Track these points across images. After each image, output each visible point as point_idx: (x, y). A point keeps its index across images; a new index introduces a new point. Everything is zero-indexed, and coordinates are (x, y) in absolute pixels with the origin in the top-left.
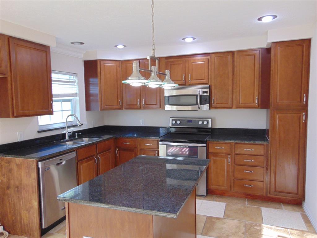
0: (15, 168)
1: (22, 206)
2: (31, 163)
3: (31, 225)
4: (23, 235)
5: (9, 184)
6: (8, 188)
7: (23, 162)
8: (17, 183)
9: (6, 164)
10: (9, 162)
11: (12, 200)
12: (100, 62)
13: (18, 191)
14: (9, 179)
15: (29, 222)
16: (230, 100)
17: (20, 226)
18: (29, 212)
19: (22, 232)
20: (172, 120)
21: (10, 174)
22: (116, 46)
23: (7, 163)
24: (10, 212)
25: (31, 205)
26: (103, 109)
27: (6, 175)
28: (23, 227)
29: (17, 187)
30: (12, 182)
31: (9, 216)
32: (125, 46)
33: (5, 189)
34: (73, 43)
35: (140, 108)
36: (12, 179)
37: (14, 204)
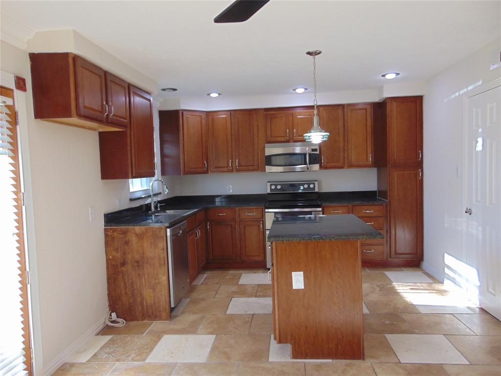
0: (133, 239)
1: (144, 283)
2: (158, 231)
3: (156, 304)
4: (145, 319)
5: (124, 260)
6: (123, 264)
7: (146, 230)
8: (137, 257)
9: (121, 236)
10: (125, 233)
11: (130, 278)
12: (182, 113)
13: (138, 266)
14: (124, 254)
15: (154, 301)
16: (342, 158)
17: (140, 309)
18: (154, 290)
19: (143, 315)
20: (271, 185)
21: (126, 247)
22: (209, 94)
23: (121, 234)
24: (126, 293)
25: (157, 281)
26: (186, 172)
27: (119, 249)
28: (145, 309)
29: (137, 262)
30: (129, 256)
31: (124, 299)
32: (219, 94)
33: (119, 266)
34: (164, 90)
35: (232, 171)
36: (129, 254)
37: (132, 283)
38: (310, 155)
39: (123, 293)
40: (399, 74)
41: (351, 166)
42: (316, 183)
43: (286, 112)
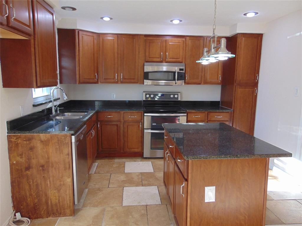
0: (39, 146)
1: (49, 185)
2: (63, 138)
3: (61, 203)
4: (49, 216)
5: (29, 165)
6: (28, 168)
7: (51, 137)
8: (42, 162)
9: (25, 142)
10: (30, 139)
11: (35, 181)
12: (78, 32)
13: (43, 170)
14: (29, 159)
15: (59, 201)
17: (45, 208)
18: (59, 191)
19: (48, 213)
20: (146, 95)
21: (31, 153)
22: (102, 18)
23: (26, 141)
24: (31, 195)
25: (62, 183)
26: (81, 82)
27: (24, 155)
28: (50, 207)
29: (43, 166)
30: (34, 162)
31: (29, 199)
32: (111, 19)
33: (24, 170)
34: (64, 8)
35: (117, 82)
36: (33, 159)
37: (37, 185)
38: (178, 73)
39: (28, 194)
40: (257, 13)
41: (206, 83)
42: (179, 94)
43: (161, 38)
